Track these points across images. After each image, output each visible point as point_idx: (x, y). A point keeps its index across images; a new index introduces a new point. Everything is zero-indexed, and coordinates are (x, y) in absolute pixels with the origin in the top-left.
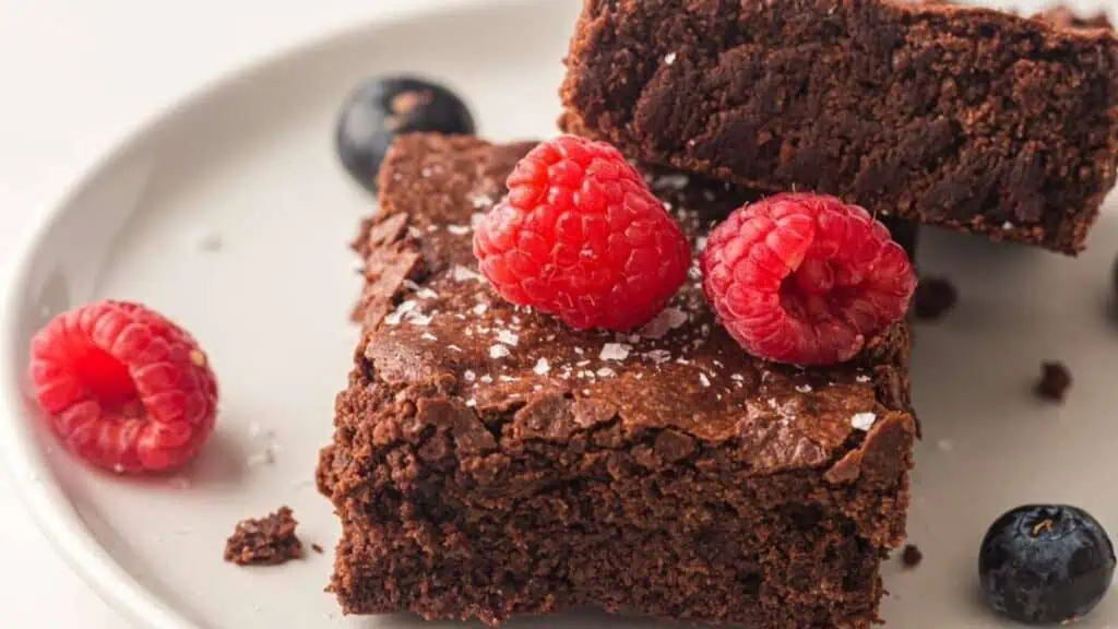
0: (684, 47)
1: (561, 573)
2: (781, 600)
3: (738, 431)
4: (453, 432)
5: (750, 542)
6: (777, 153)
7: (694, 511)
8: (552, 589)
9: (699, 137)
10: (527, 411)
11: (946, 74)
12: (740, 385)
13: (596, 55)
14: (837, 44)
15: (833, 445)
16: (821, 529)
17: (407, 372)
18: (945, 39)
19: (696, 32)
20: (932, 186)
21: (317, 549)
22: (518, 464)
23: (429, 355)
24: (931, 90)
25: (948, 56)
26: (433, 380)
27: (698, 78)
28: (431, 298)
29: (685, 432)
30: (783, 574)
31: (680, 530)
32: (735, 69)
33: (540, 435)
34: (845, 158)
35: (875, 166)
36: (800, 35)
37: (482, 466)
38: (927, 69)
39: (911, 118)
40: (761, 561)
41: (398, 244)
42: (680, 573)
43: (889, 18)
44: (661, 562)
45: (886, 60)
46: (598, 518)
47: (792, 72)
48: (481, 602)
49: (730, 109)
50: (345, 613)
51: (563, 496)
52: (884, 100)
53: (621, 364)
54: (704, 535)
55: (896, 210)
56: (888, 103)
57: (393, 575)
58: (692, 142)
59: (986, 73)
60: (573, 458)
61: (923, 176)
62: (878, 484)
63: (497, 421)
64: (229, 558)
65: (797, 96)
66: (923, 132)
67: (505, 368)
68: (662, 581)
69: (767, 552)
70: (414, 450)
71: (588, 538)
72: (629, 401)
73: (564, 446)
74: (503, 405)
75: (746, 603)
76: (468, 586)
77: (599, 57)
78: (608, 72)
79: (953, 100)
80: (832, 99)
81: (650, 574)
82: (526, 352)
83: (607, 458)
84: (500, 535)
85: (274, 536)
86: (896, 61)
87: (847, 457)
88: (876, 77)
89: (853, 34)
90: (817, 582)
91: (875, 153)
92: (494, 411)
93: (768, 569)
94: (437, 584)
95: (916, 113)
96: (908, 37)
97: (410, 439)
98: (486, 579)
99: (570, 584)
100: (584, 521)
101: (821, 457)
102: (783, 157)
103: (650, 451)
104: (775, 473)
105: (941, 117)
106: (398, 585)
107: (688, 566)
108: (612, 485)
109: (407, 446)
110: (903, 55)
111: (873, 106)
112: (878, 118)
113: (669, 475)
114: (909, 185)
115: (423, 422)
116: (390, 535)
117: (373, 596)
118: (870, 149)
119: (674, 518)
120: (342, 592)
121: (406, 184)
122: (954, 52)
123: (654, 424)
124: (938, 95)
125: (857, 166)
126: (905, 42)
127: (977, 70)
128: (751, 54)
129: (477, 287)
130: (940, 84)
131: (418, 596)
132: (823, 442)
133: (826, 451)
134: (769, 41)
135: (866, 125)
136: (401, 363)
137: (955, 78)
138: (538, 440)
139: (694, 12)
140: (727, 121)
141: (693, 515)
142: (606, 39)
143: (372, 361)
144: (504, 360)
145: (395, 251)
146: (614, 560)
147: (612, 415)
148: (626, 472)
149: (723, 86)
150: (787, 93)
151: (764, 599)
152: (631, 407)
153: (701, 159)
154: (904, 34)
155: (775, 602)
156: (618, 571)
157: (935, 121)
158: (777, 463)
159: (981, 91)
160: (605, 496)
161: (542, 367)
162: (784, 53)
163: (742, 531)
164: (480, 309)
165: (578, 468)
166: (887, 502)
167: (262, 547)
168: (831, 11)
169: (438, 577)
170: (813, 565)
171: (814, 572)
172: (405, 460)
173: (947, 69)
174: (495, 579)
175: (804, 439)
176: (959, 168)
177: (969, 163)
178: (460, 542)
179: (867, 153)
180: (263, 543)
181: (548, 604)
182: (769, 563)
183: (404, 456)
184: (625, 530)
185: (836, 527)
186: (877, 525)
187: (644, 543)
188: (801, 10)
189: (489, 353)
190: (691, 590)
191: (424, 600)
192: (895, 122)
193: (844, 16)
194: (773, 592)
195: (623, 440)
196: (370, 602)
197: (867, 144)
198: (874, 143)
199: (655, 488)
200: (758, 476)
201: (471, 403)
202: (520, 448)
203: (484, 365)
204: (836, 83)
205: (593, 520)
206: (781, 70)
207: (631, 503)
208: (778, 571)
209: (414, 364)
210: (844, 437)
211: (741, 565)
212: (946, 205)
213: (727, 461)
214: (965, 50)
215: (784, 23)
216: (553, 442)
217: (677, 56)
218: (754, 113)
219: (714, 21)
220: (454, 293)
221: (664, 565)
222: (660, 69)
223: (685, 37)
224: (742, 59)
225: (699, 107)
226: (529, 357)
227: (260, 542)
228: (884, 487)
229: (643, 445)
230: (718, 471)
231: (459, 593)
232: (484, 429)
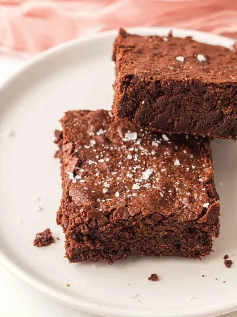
0: (146, 99)
1: (127, 248)
2: (186, 250)
3: (173, 212)
4: (97, 219)
5: (178, 237)
6: (174, 123)
7: (162, 232)
8: (125, 253)
9: (152, 122)
10: (116, 212)
11: (218, 99)
12: (171, 194)
13: (122, 103)
14: (188, 93)
15: (199, 214)
16: (196, 232)
17: (82, 201)
18: (218, 90)
19: (150, 94)
20: (216, 128)
21: (58, 239)
22: (115, 226)
23: (87, 195)
24: (214, 104)
25: (218, 94)
26: (89, 204)
27: (151, 107)
28: (84, 172)
29: (159, 214)
30: (187, 244)
31: (159, 237)
32: (161, 103)
33: (121, 219)
34: (192, 123)
35: (201, 125)
36: (178, 92)
37: (106, 229)
38: (213, 98)
39: (209, 112)
40: (181, 241)
41: (72, 155)
42: (159, 246)
43: (202, 86)
44: (154, 244)
45: (202, 96)
46: (137, 236)
47: (176, 102)
48: (106, 258)
49: (160, 114)
50: (70, 263)
51: (127, 232)
52: (202, 107)
53: (138, 190)
54: (165, 237)
55: (207, 135)
56: (203, 108)
57: (82, 253)
58: (151, 123)
59: (229, 97)
60: (129, 223)
61: (214, 126)
62: (212, 223)
63: (108, 215)
64: (35, 245)
65: (178, 108)
66: (213, 115)
67: (107, 196)
68: (154, 248)
69: (182, 239)
70: (87, 225)
71: (134, 240)
72: (143, 206)
73: (127, 221)
74: (109, 210)
75: (177, 251)
76: (102, 254)
77: (124, 103)
78: (126, 107)
79: (221, 106)
80: (188, 108)
81: (151, 247)
82: (112, 189)
83: (139, 223)
84: (110, 241)
85: (47, 238)
86: (204, 97)
87: (203, 217)
88: (199, 101)
89: (192, 91)
90: (196, 246)
91: (200, 121)
92: (107, 212)
93: (183, 243)
94: (94, 254)
95: (211, 110)
96: (207, 90)
97: (85, 222)
98: (107, 252)
99: (130, 251)
100: (133, 237)
101: (196, 217)
102: (176, 125)
103: (150, 220)
104: (184, 222)
105: (218, 110)
106: (84, 255)
107: (161, 244)
108: (140, 228)
109: (85, 224)
110: (206, 95)
111: (199, 109)
112: (200, 112)
113: (156, 225)
114: (210, 129)
115: (89, 218)
116: (81, 244)
117: (77, 258)
118: (199, 120)
119: (157, 234)
120: (69, 258)
121: (70, 130)
122: (220, 93)
123: (151, 213)
124: (217, 104)
125: (195, 125)
126: (206, 91)
127: (227, 97)
128: (165, 99)
129: (95, 166)
130: (217, 102)
131: (89, 257)
132: (196, 213)
133: (197, 215)
134: (169, 94)
135: (197, 114)
136: (80, 198)
137: (221, 100)
138: (120, 220)
139: (148, 89)
140: (160, 117)
141: (162, 234)
142: (125, 99)
143: (71, 197)
144: (107, 193)
145: (71, 156)
146: (141, 244)
147: (139, 211)
148: (144, 225)
149: (158, 108)
150: (175, 108)
151: (182, 250)
152: (144, 208)
153: (153, 128)
154: (206, 90)
155: (185, 250)
156: (142, 247)
157: (216, 112)
158: (184, 220)
159: (228, 102)
160: (139, 231)
161: (117, 194)
162: (174, 97)
163: (175, 235)
164: (97, 174)
165: (131, 225)
166: (214, 227)
167: (43, 242)
168: (186, 85)
169: (94, 252)
170: (195, 241)
171: (195, 243)
172: (84, 228)
173: (218, 98)
174: (110, 252)
175: (191, 212)
176: (223, 124)
177: (226, 122)
178: (100, 245)
179: (198, 121)
180: (44, 241)
181: (125, 257)
182: (183, 242)
183: (84, 226)
184: (144, 238)
185: (200, 231)
186: (212, 232)
187: (149, 240)
188: (178, 86)
189: (102, 191)
190: (163, 250)
191: (91, 258)
192: (205, 113)
193: (190, 86)
194: (184, 248)
195: (143, 218)
196: (76, 259)
197: (198, 119)
198: (200, 119)
199: (152, 229)
200: (179, 223)
201: (101, 210)
202: (115, 222)
203: (102, 196)
204: (188, 104)
205: (135, 236)
206: (173, 102)
207: (145, 232)
208: (186, 244)
209: (83, 199)
210: (201, 210)
211: (175, 243)
212: (220, 133)
213: (171, 220)
214: (223, 92)
215: (173, 89)
216: (124, 220)
217: (145, 101)
218: (167, 114)
219: (154, 91)
220: (90, 170)
221: (155, 244)
222: (141, 105)
223: (147, 96)
224: (163, 100)
225: (152, 114)
226: (113, 191)
227: (43, 241)
228: (213, 223)
229: (148, 219)
230: (169, 223)
231: (100, 256)
232: (104, 217)
